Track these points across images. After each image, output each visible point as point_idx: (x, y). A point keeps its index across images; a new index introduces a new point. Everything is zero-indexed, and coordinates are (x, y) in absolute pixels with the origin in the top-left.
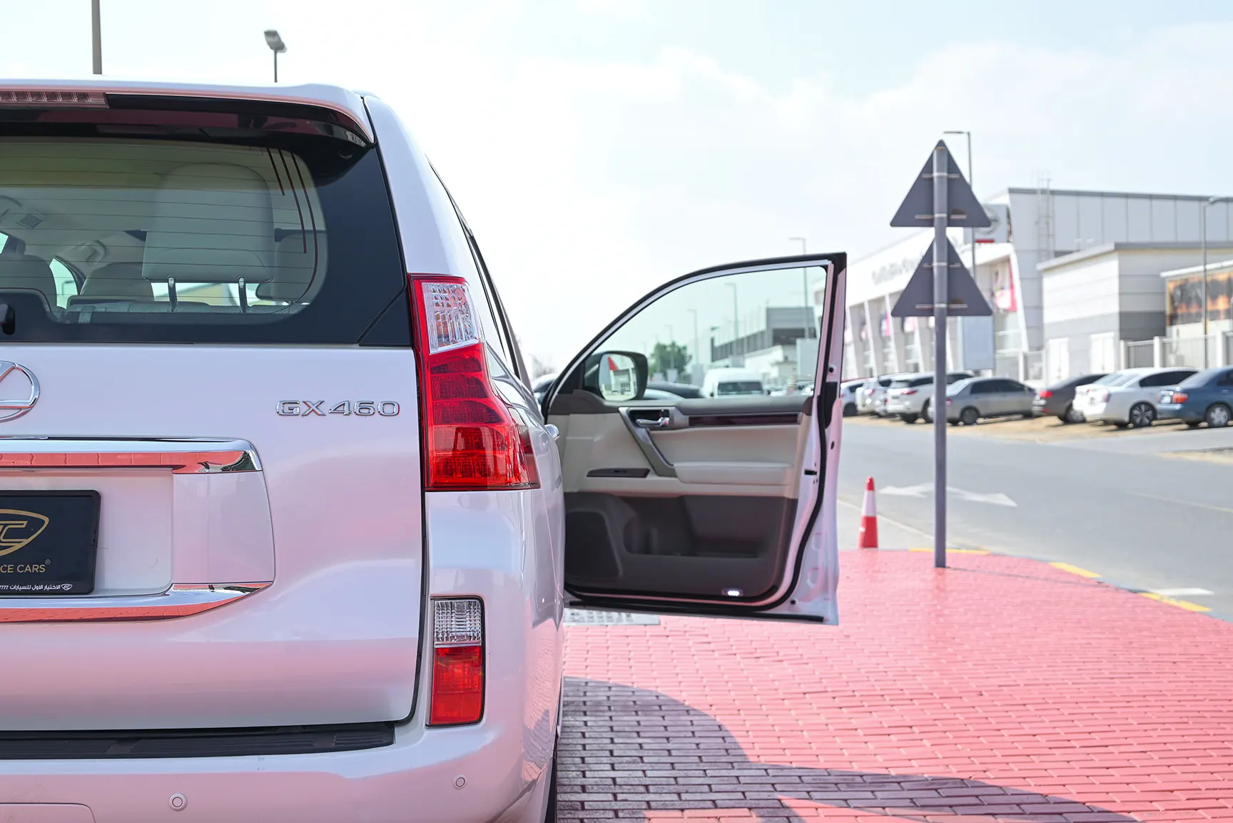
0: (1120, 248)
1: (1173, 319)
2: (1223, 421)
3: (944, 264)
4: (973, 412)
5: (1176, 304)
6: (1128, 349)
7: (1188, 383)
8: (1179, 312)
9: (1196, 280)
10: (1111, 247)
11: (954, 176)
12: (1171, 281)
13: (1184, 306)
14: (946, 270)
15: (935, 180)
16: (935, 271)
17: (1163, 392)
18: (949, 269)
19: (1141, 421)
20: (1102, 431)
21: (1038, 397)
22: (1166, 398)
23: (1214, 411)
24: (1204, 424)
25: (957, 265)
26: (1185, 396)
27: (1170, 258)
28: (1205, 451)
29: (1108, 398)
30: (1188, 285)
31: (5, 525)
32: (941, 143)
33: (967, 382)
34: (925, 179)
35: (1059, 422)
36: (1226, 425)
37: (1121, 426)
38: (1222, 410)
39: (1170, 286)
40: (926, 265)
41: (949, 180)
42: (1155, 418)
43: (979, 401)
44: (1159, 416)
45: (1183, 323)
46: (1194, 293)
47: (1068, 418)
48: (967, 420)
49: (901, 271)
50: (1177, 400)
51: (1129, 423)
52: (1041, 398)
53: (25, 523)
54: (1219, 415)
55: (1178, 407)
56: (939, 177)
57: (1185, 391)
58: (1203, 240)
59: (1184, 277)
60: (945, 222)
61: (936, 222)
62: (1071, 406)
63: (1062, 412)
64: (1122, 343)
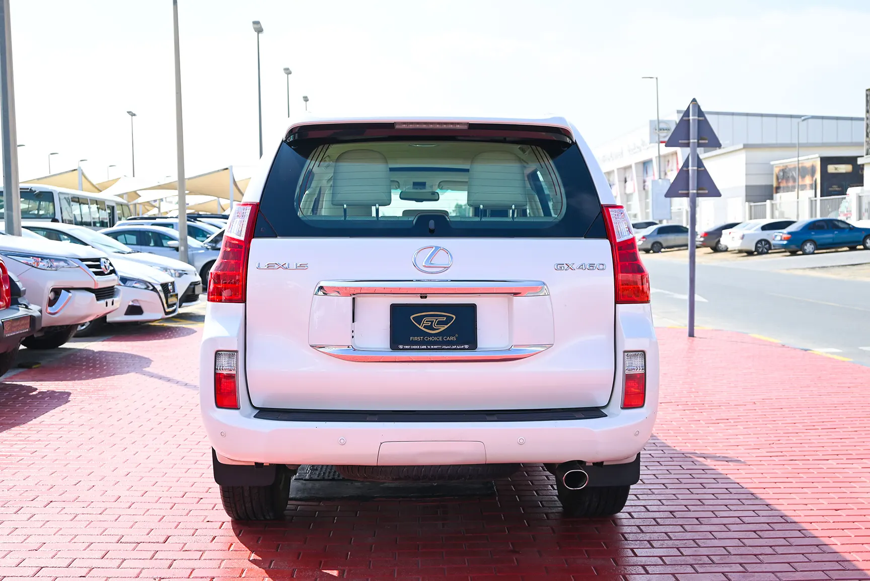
0: (746, 147)
1: (778, 189)
2: (812, 251)
3: (696, 168)
4: (658, 245)
5: (780, 181)
6: (751, 207)
7: (791, 228)
8: (782, 185)
9: (792, 166)
10: (741, 146)
11: (701, 118)
12: (776, 167)
13: (784, 181)
14: (696, 172)
15: (691, 121)
16: (690, 172)
17: (776, 234)
18: (698, 170)
19: (762, 251)
20: (738, 257)
21: (699, 236)
22: (778, 237)
23: (806, 245)
24: (800, 252)
25: (703, 169)
26: (789, 236)
27: (777, 153)
28: (804, 269)
29: (743, 237)
30: (787, 169)
31: (437, 319)
32: (694, 100)
33: (655, 227)
34: (685, 120)
35: (712, 251)
36: (813, 253)
37: (750, 253)
38: (811, 245)
39: (776, 170)
40: (685, 169)
41: (699, 121)
42: (770, 249)
43: (662, 239)
44: (773, 248)
45: (784, 192)
46: (791, 174)
47: (716, 249)
48: (655, 250)
49: (609, 160)
50: (784, 238)
51: (755, 251)
52: (701, 237)
53: (445, 318)
54: (809, 247)
55: (785, 242)
56: (694, 120)
57: (789, 233)
58: (797, 142)
59: (785, 165)
60: (696, 144)
61: (691, 145)
62: (719, 241)
63: (714, 244)
64: (747, 203)
